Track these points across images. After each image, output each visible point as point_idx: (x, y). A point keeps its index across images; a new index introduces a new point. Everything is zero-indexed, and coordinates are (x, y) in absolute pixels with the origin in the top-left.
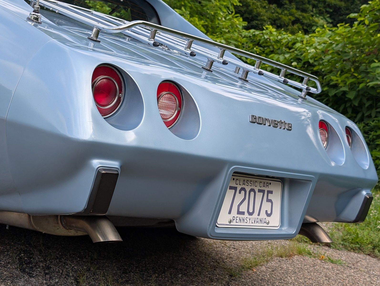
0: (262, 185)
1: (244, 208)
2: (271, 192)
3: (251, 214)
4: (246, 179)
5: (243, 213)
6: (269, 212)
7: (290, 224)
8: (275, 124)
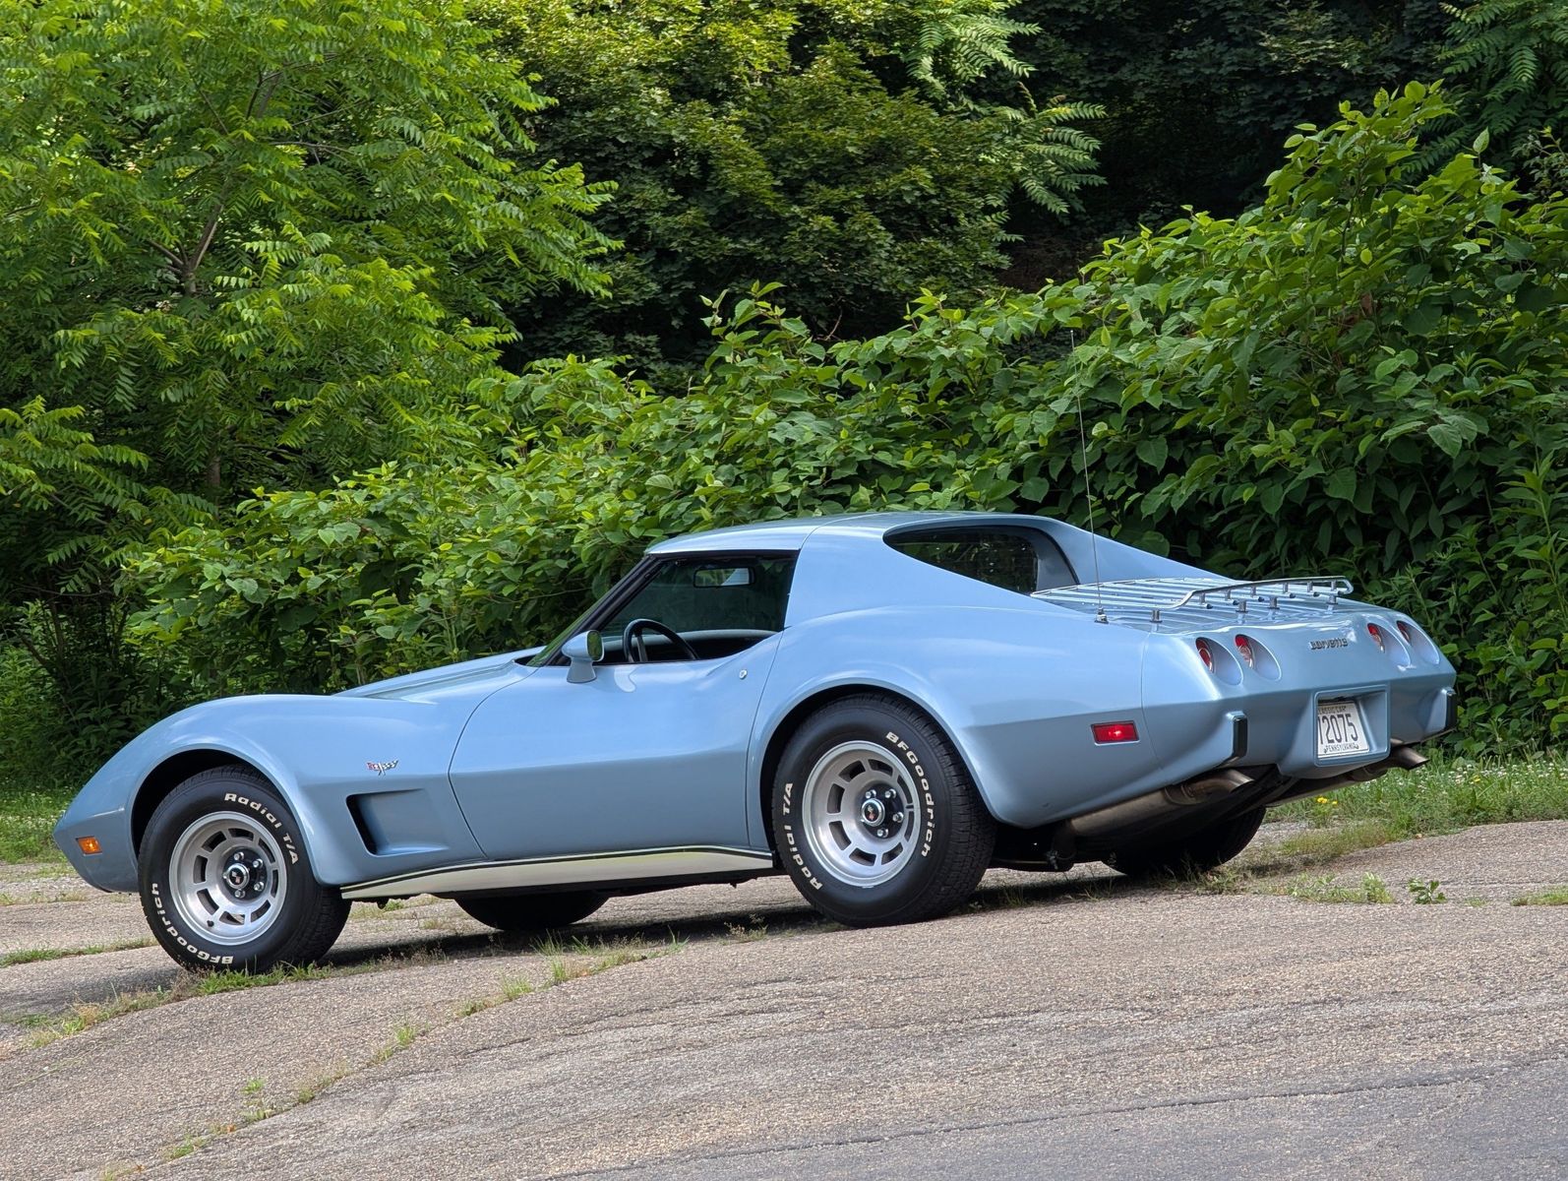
0: (1338, 709)
1: (1332, 736)
2: (1349, 715)
3: (1339, 741)
4: (1323, 707)
5: (1333, 741)
6: (1355, 736)
7: (1379, 745)
8: (1332, 644)
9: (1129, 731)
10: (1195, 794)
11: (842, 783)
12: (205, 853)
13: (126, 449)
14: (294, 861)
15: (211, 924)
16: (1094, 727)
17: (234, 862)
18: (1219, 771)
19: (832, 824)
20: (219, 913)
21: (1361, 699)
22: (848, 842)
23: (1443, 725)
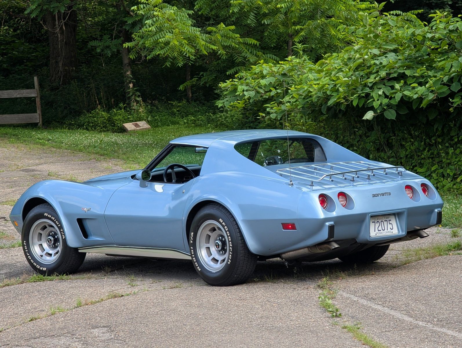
0: (385, 218)
1: (380, 228)
2: (391, 220)
3: (383, 230)
4: (378, 218)
5: (380, 230)
6: (392, 228)
7: (402, 231)
8: (383, 194)
9: (293, 227)
10: (321, 249)
11: (210, 234)
12: (41, 232)
13: (252, 39)
14: (64, 238)
15: (42, 256)
16: (282, 224)
17: (50, 236)
18: (327, 242)
19: (206, 247)
20: (45, 252)
21: (397, 214)
22: (211, 255)
23: (436, 223)
